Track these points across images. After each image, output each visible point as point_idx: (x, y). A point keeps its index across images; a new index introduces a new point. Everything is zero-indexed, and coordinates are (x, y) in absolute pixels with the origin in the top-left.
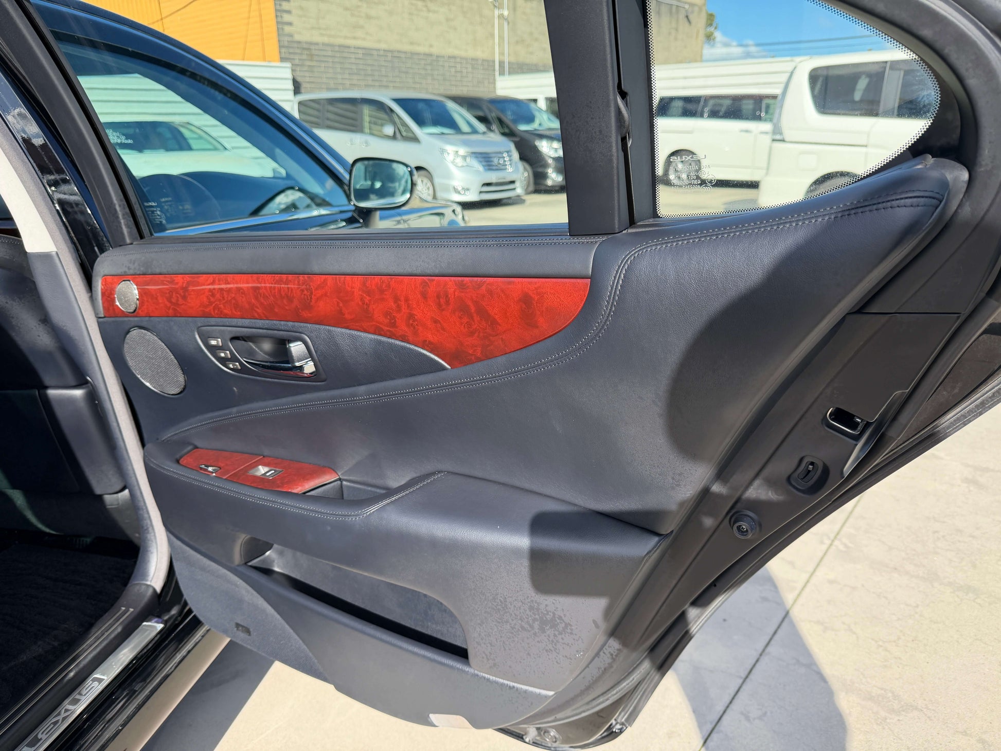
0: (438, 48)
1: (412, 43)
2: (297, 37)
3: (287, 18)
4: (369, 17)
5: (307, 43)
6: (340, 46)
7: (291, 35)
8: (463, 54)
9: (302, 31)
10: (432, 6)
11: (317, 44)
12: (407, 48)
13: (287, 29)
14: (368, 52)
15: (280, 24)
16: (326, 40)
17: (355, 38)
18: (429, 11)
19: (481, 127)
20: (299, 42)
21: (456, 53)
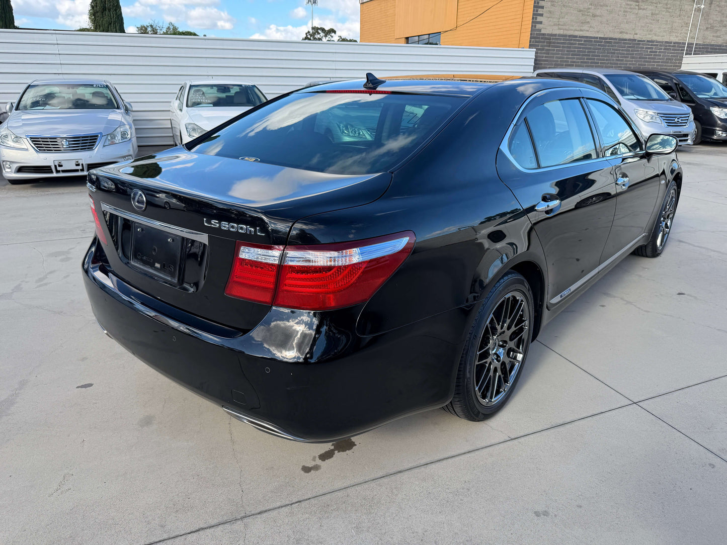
0: (641, 35)
1: (621, 33)
2: (543, 32)
3: (539, 19)
4: (594, 16)
5: (548, 35)
6: (570, 36)
7: (540, 30)
8: (659, 39)
9: (548, 27)
10: (643, 5)
11: (555, 35)
12: (617, 36)
13: (538, 26)
14: (588, 39)
15: (535, 22)
16: (561, 32)
17: (581, 30)
18: (640, 9)
19: (666, 95)
20: (544, 34)
21: (655, 38)
